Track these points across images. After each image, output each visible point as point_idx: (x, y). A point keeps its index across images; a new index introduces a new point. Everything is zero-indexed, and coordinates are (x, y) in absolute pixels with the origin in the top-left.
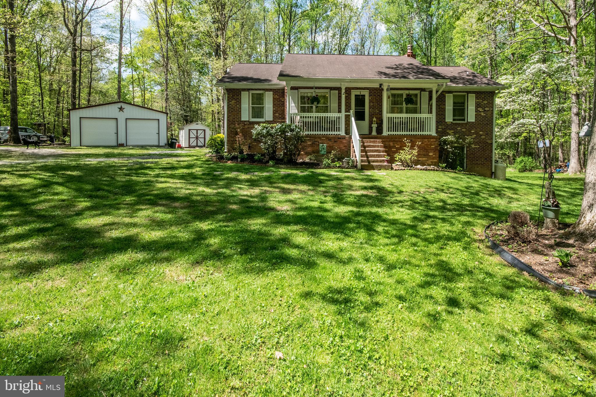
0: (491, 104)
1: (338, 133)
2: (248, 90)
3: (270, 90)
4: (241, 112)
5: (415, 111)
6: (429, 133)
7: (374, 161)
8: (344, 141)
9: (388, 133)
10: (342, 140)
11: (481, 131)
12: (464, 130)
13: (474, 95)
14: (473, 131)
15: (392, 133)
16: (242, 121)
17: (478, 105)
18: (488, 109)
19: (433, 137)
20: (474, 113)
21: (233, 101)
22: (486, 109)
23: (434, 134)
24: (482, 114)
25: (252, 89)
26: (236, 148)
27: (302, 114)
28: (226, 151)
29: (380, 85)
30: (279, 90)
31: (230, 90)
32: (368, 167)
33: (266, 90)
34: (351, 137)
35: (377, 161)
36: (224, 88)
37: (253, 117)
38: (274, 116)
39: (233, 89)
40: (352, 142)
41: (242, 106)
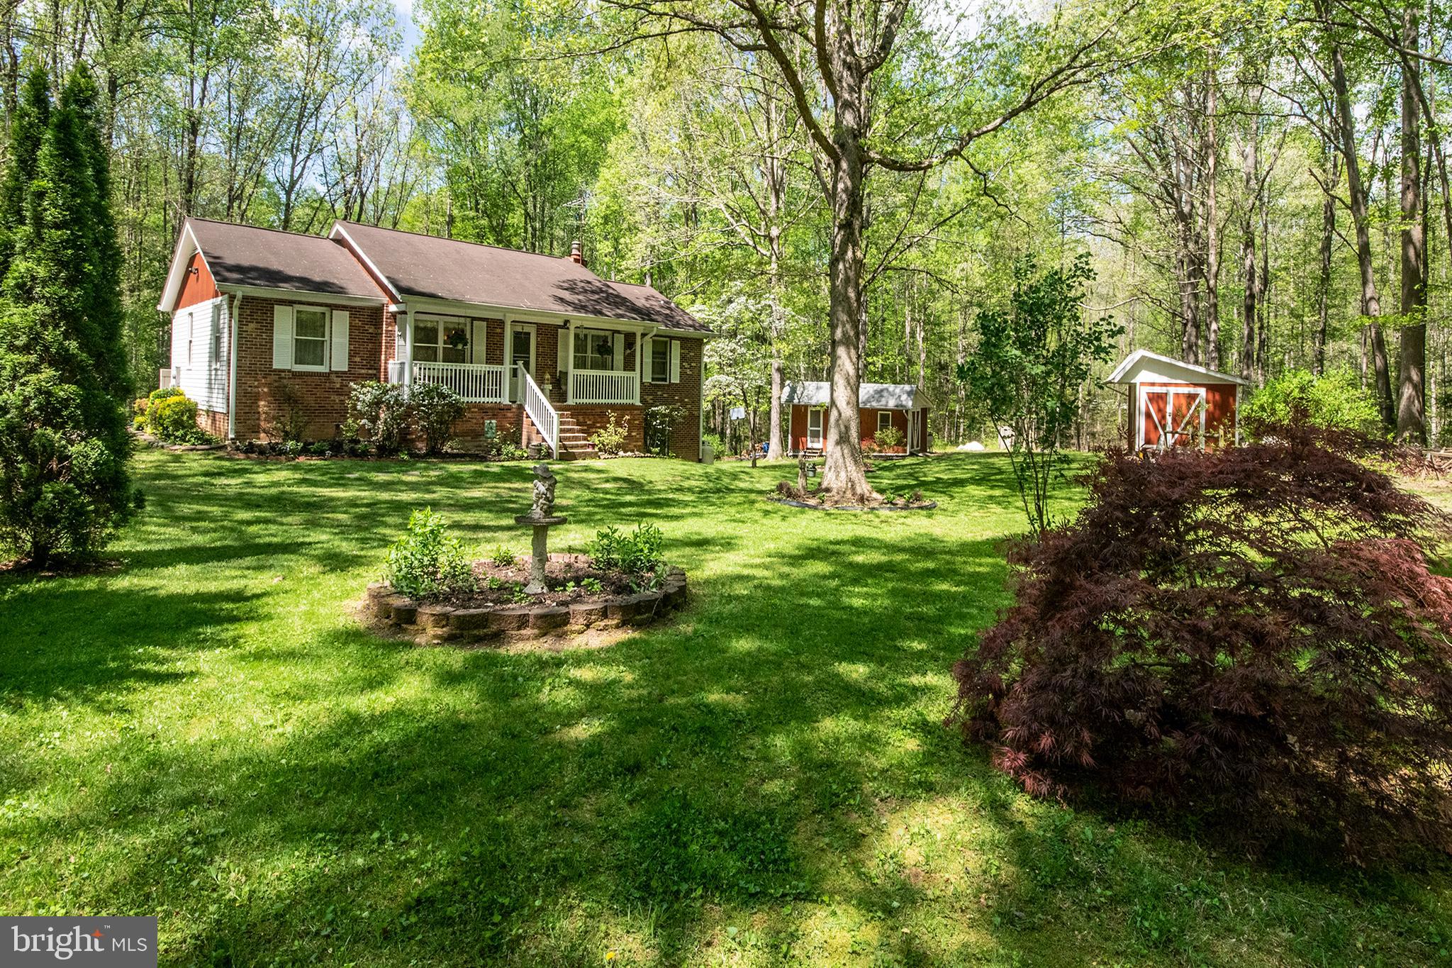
0: (699, 356)
1: (498, 400)
2: (290, 303)
3: (343, 308)
4: (271, 348)
5: (604, 367)
6: (629, 401)
7: (572, 447)
8: (509, 415)
9: (575, 400)
10: (505, 412)
11: (686, 397)
12: (665, 395)
13: (679, 342)
14: (676, 398)
15: (581, 401)
16: (275, 370)
17: (683, 359)
18: (694, 364)
19: (637, 408)
20: (679, 370)
21: (252, 326)
22: (692, 364)
23: (638, 403)
24: (688, 372)
25: (301, 303)
26: (256, 430)
27: (440, 365)
28: (231, 436)
29: (566, 322)
30: (363, 308)
31: (246, 300)
32: (566, 457)
33: (333, 307)
34: (521, 408)
35: (577, 447)
36: (239, 294)
37: (299, 361)
38: (351, 362)
39: (254, 298)
40: (528, 417)
41: (275, 337)
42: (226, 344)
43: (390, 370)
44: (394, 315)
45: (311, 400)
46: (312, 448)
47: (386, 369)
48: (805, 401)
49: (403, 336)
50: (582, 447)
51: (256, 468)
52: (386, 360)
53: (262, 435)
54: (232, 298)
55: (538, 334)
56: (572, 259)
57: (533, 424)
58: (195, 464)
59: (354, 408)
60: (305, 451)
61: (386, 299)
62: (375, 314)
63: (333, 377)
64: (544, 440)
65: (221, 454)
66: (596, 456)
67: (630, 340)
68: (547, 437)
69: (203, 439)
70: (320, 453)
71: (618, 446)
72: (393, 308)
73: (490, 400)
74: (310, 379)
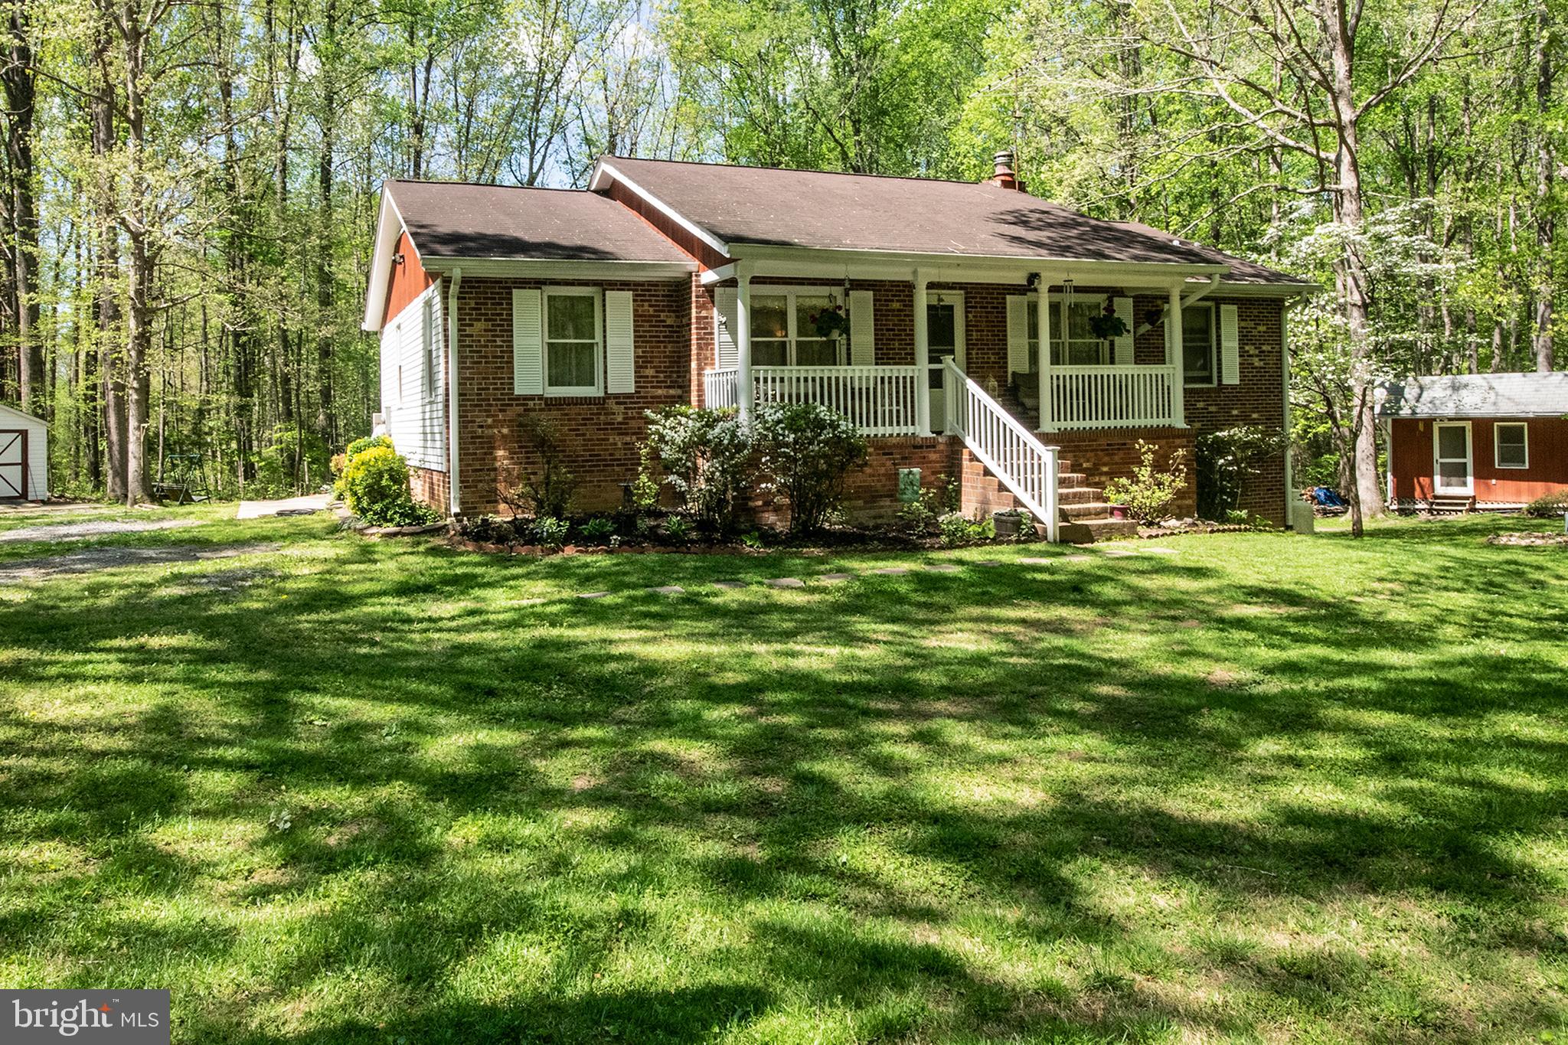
0: (1277, 333)
1: (911, 430)
2: (538, 284)
3: (623, 285)
4: (511, 362)
6: (1165, 422)
7: (1083, 516)
8: (933, 456)
9: (1057, 424)
10: (925, 452)
11: (1255, 410)
12: (1213, 409)
13: (1235, 307)
14: (1235, 412)
15: (1072, 425)
16: (518, 398)
17: (1244, 338)
18: (1269, 348)
19: (1183, 434)
20: (1238, 360)
21: (479, 326)
22: (1264, 348)
23: (1179, 421)
24: (1257, 363)
25: (554, 282)
26: (492, 499)
27: (793, 371)
28: (455, 509)
29: (1033, 277)
30: (655, 284)
31: (467, 283)
32: (1073, 536)
33: (605, 286)
34: (956, 444)
35: (1087, 514)
36: (457, 274)
37: (553, 381)
38: (639, 377)
39: (480, 281)
40: (974, 458)
41: (516, 341)
42: (442, 368)
43: (706, 387)
44: (710, 289)
45: (576, 444)
46: (586, 529)
47: (700, 385)
48: (1424, 410)
49: (730, 326)
50: (1098, 513)
51: (492, 573)
52: (700, 369)
53: (502, 506)
54: (447, 282)
55: (968, 309)
56: (998, 182)
57: (987, 472)
58: (392, 565)
59: (655, 455)
60: (573, 537)
61: (692, 263)
62: (677, 292)
63: (611, 404)
64: (1017, 502)
65: (437, 541)
66: (1128, 532)
67: (1150, 307)
68: (1025, 498)
69: (413, 515)
70: (599, 539)
71: (1164, 511)
72: (709, 276)
73: (896, 430)
74: (575, 410)
